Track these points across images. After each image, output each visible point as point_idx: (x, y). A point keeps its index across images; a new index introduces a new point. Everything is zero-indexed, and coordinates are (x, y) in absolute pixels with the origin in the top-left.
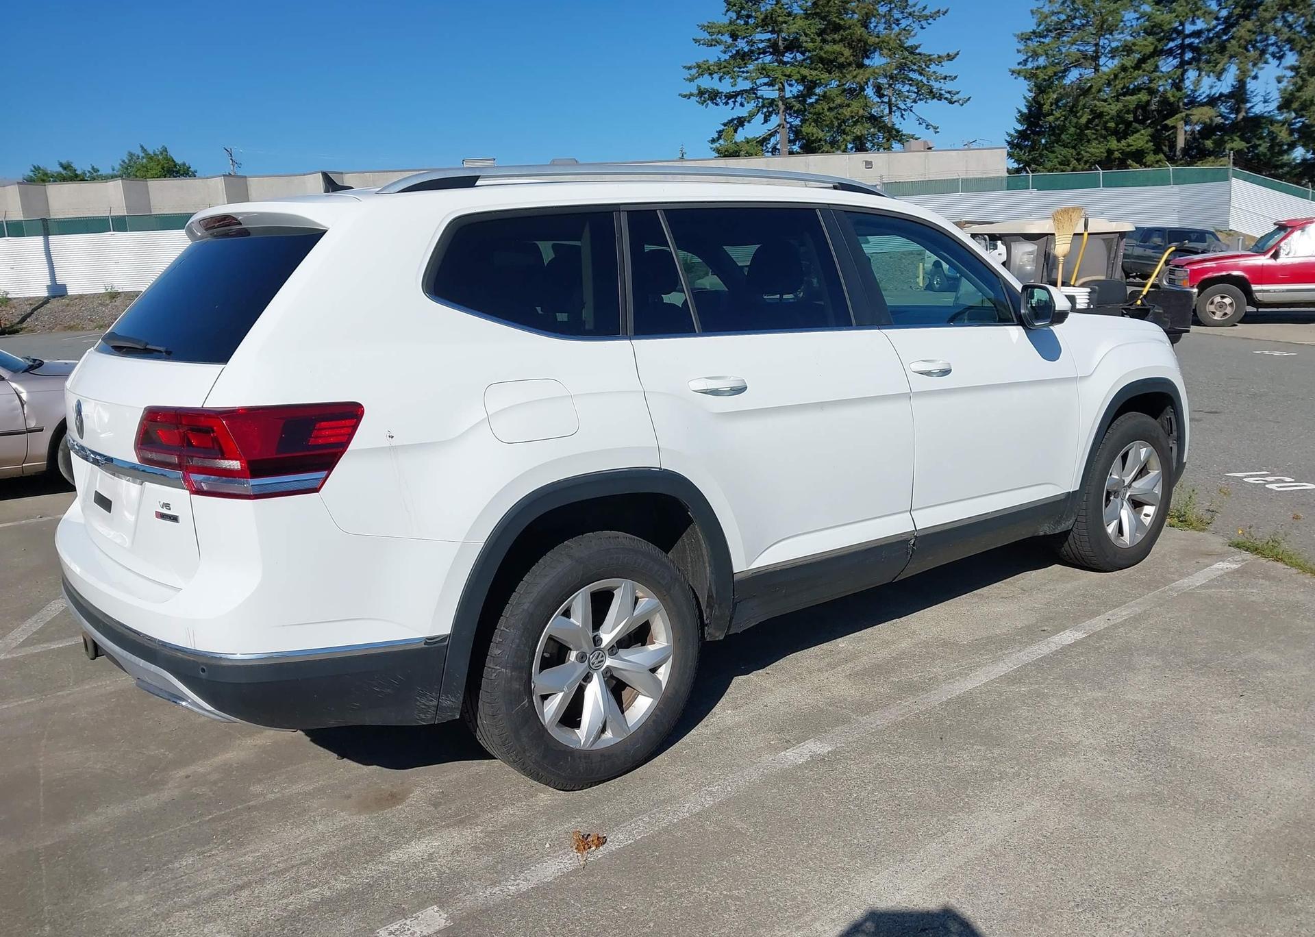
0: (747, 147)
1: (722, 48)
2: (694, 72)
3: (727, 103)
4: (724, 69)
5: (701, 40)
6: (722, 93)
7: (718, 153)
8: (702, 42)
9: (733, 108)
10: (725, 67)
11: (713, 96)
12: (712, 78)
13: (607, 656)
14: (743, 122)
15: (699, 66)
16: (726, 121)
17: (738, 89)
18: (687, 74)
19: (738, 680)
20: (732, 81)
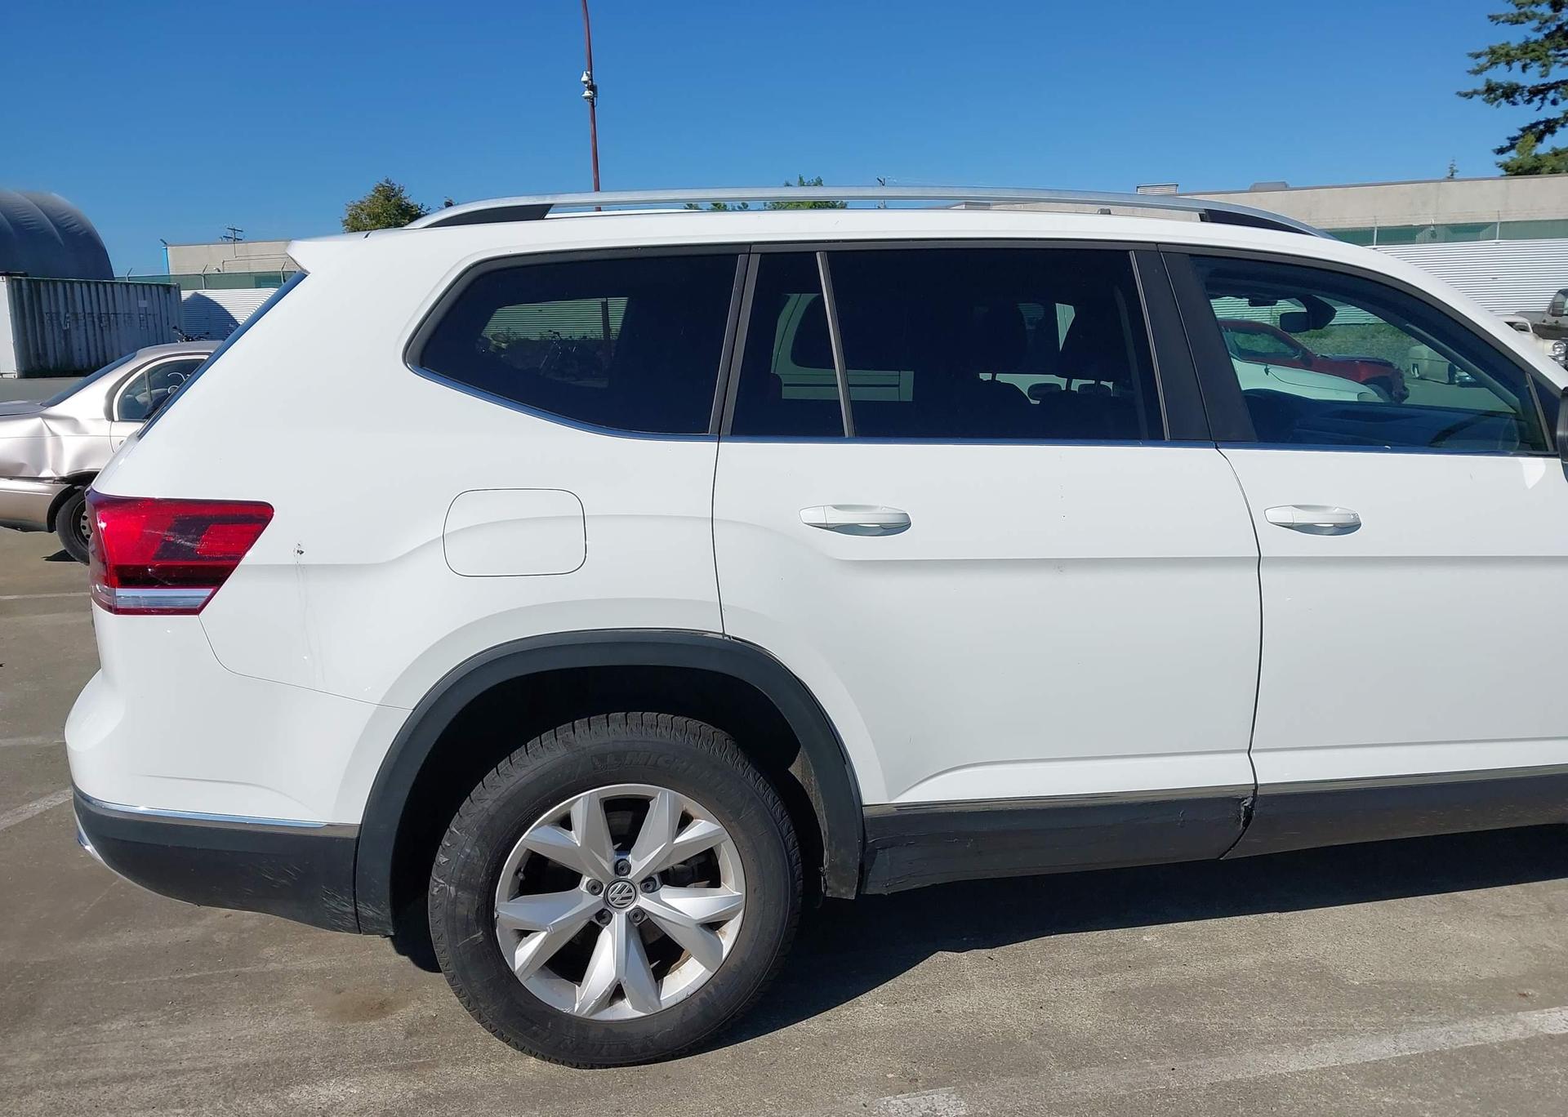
0: (1554, 162)
1: (1535, 24)
2: (1483, 60)
3: (1529, 101)
4: (1533, 54)
5: (1501, 16)
6: (1524, 87)
7: (1507, 171)
8: (1502, 20)
9: (1539, 109)
10: (1533, 51)
11: (1510, 93)
12: (1510, 69)
13: (639, 890)
14: (1553, 127)
15: (1493, 52)
16: (1527, 125)
17: (1551, 79)
18: (1473, 64)
19: (941, 957)
20: (1542, 69)
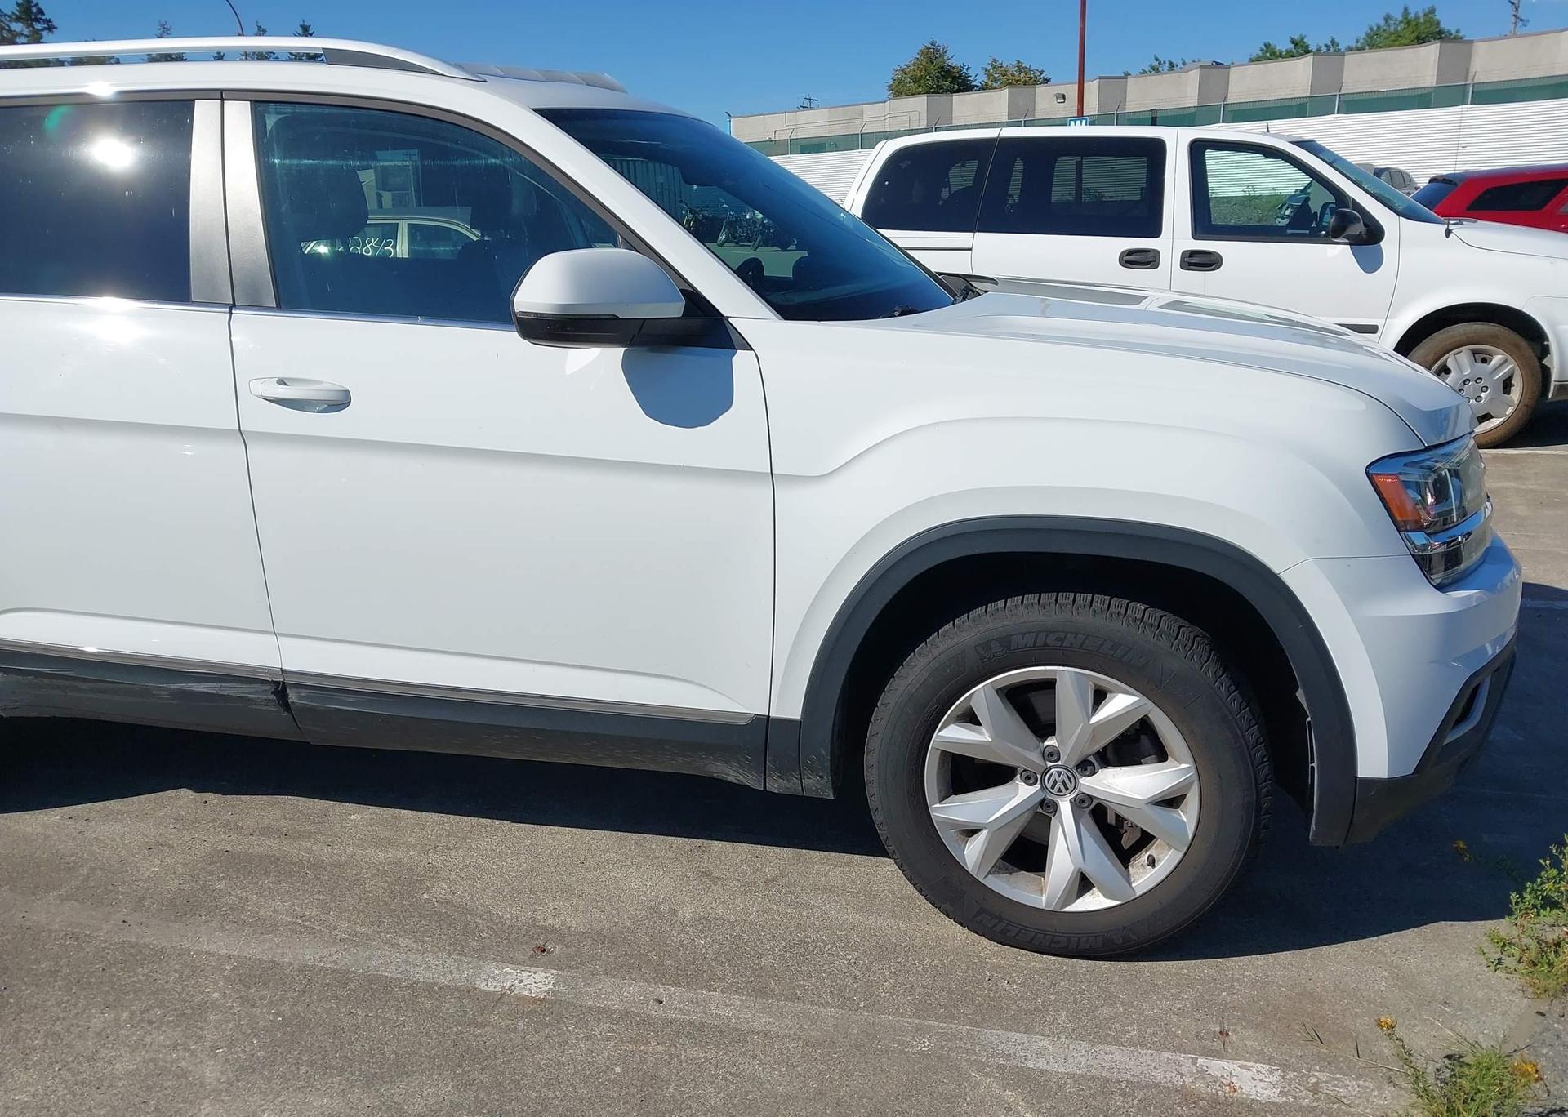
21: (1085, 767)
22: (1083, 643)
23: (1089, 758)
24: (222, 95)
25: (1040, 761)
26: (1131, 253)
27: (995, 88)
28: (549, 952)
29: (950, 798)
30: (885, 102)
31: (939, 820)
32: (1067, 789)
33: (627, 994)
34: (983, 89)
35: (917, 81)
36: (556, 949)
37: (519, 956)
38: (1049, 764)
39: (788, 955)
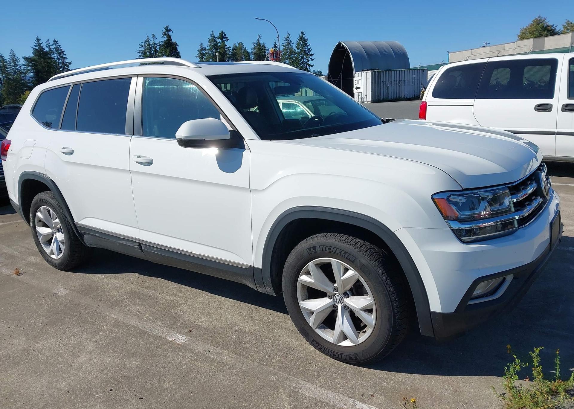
21: (346, 295)
22: (336, 251)
23: (347, 292)
24: (137, 76)
25: (332, 291)
26: (540, 105)
27: (568, 33)
28: (192, 332)
29: (306, 300)
30: (515, 42)
31: (301, 307)
32: (341, 302)
33: (202, 347)
34: (562, 34)
35: (532, 33)
36: (194, 331)
37: (183, 332)
38: (335, 292)
39: (256, 345)
